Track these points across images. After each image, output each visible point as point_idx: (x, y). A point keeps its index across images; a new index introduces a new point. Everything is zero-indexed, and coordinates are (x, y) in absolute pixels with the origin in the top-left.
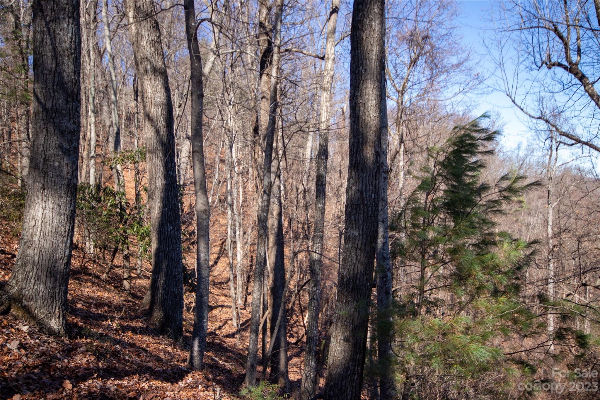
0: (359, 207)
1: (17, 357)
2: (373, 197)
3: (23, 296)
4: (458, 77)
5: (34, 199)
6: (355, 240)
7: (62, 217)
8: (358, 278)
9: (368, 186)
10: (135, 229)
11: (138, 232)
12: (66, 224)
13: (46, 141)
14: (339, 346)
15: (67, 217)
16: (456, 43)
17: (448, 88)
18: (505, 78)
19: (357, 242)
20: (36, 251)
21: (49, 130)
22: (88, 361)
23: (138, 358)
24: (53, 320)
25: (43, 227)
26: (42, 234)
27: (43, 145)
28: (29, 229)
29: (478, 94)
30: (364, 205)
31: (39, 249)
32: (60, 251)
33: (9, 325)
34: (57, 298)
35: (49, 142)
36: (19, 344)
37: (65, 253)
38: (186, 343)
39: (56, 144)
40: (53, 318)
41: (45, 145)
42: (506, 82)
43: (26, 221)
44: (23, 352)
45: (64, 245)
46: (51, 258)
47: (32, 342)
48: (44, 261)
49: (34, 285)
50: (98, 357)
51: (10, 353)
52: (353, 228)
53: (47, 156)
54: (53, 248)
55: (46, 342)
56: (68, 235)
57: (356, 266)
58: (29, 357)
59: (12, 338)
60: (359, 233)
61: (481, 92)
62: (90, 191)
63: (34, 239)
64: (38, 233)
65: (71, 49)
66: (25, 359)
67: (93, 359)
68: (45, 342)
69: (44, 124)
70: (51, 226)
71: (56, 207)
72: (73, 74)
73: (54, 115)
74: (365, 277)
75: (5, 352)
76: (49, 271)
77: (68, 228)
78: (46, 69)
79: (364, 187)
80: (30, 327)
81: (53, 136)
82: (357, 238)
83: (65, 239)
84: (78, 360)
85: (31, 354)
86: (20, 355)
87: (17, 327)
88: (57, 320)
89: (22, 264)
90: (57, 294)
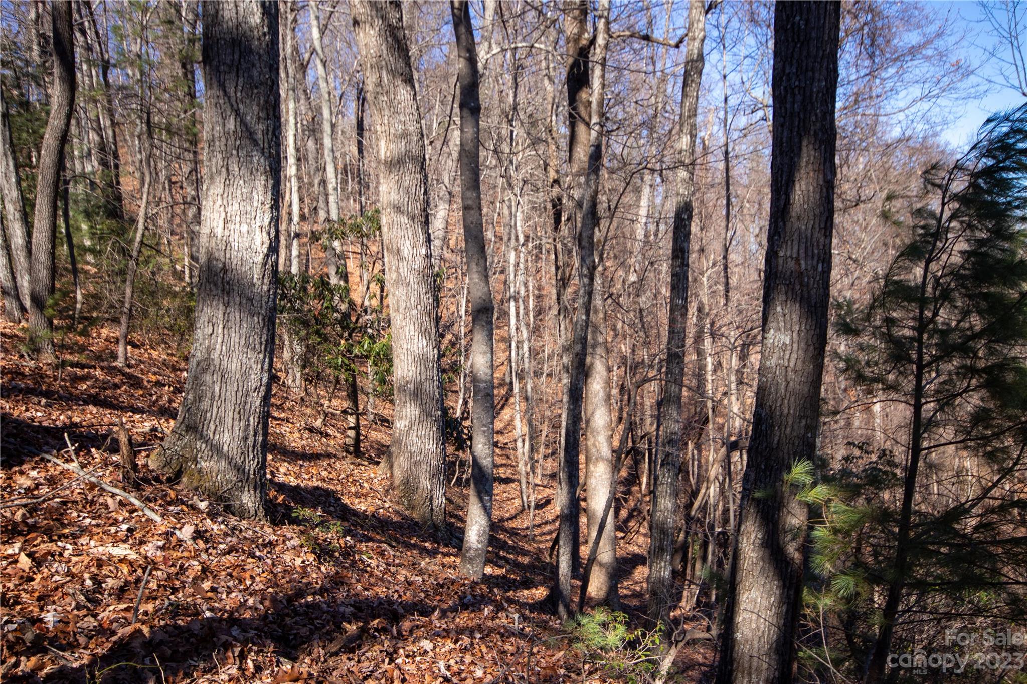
0: (793, 289)
1: (193, 554)
2: (820, 268)
3: (198, 451)
4: (918, 68)
5: (210, 289)
6: (784, 351)
7: (256, 318)
8: (790, 423)
9: (810, 248)
10: (365, 347)
11: (370, 352)
12: (262, 331)
13: (226, 189)
14: (753, 551)
15: (263, 320)
16: (916, 8)
17: (897, 93)
18: (1019, 63)
19: (787, 357)
20: (215, 376)
21: (231, 169)
22: (303, 562)
23: (383, 558)
24: (246, 493)
25: (226, 336)
26: (224, 348)
27: (222, 195)
28: (204, 339)
29: (957, 99)
30: (801, 284)
31: (219, 374)
32: (253, 376)
33: (177, 499)
34: (251, 456)
35: (231, 189)
36: (194, 532)
37: (261, 380)
38: (451, 534)
39: (242, 194)
40: (246, 489)
41: (225, 195)
42: (1021, 69)
43: (198, 326)
44: (201, 544)
45: (259, 366)
46: (240, 389)
47: (215, 527)
48: (228, 393)
49: (214, 433)
50: (319, 557)
51: (180, 546)
52: (780, 330)
53: (229, 215)
54: (243, 371)
55: (236, 529)
56: (265, 350)
57: (786, 402)
58: (211, 554)
59: (183, 521)
60: (792, 339)
61: (964, 95)
62: (293, 285)
63: (212, 357)
64: (218, 346)
65: (263, 26)
66: (204, 556)
67: (311, 559)
68: (234, 528)
69: (223, 159)
70: (238, 334)
71: (244, 302)
72: (267, 69)
73: (238, 143)
74: (804, 422)
75: (173, 544)
76: (237, 410)
77: (264, 337)
78: (224, 64)
79: (802, 251)
80: (210, 504)
81: (237, 180)
82: (789, 348)
83: (261, 356)
84: (288, 560)
85: (214, 548)
86: (196, 550)
87: (190, 502)
88: (252, 492)
89: (195, 397)
90: (250, 450)
